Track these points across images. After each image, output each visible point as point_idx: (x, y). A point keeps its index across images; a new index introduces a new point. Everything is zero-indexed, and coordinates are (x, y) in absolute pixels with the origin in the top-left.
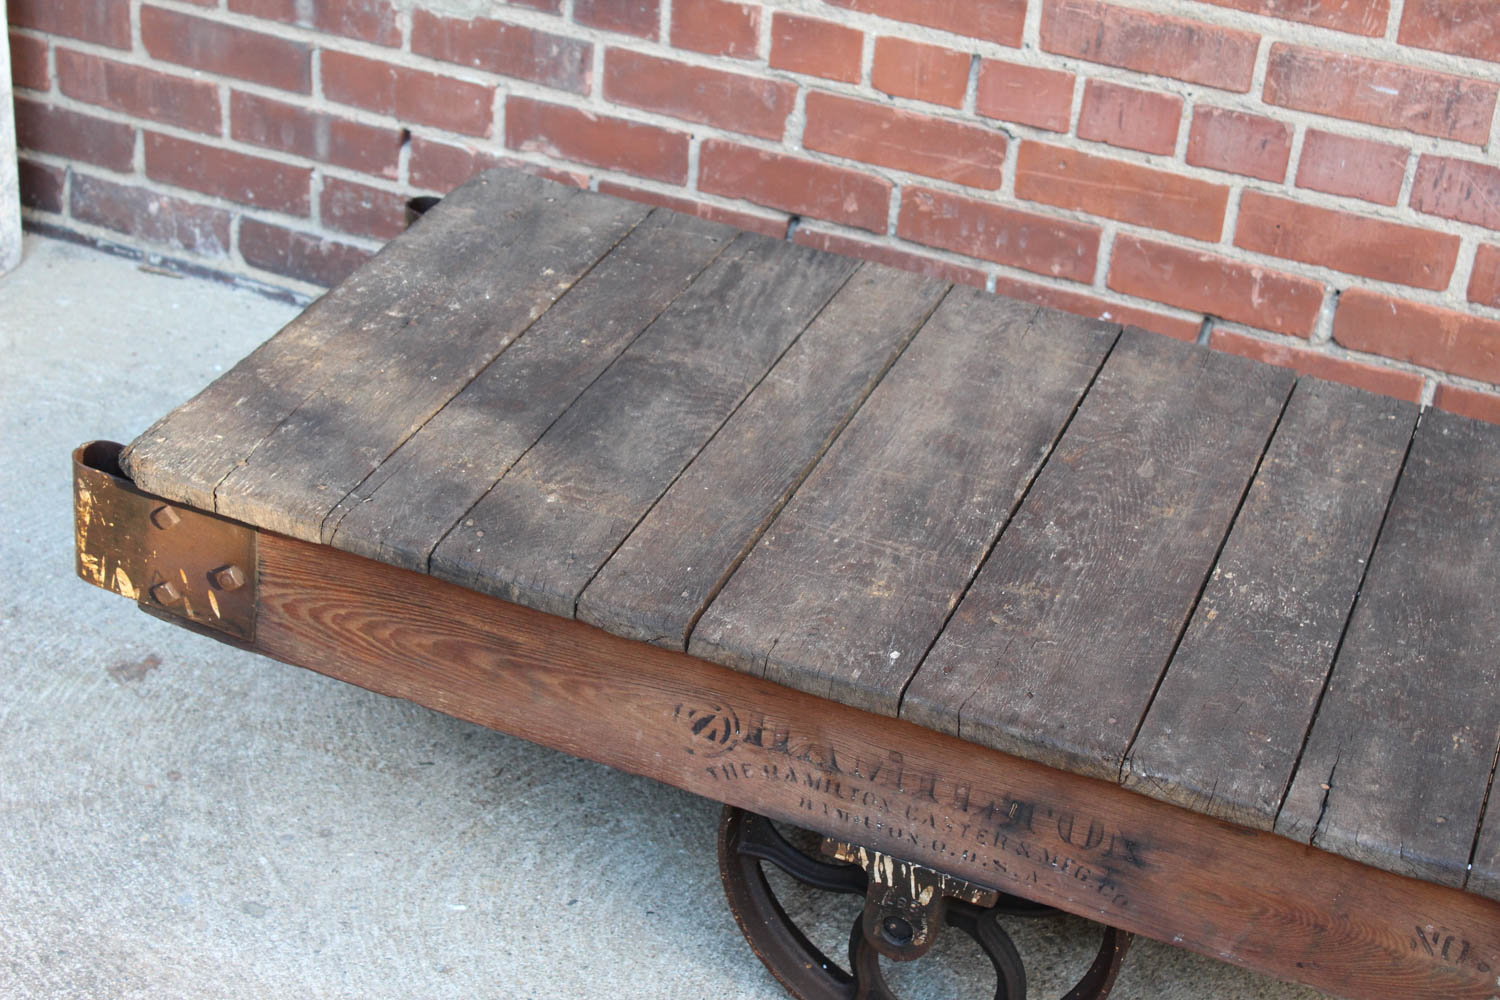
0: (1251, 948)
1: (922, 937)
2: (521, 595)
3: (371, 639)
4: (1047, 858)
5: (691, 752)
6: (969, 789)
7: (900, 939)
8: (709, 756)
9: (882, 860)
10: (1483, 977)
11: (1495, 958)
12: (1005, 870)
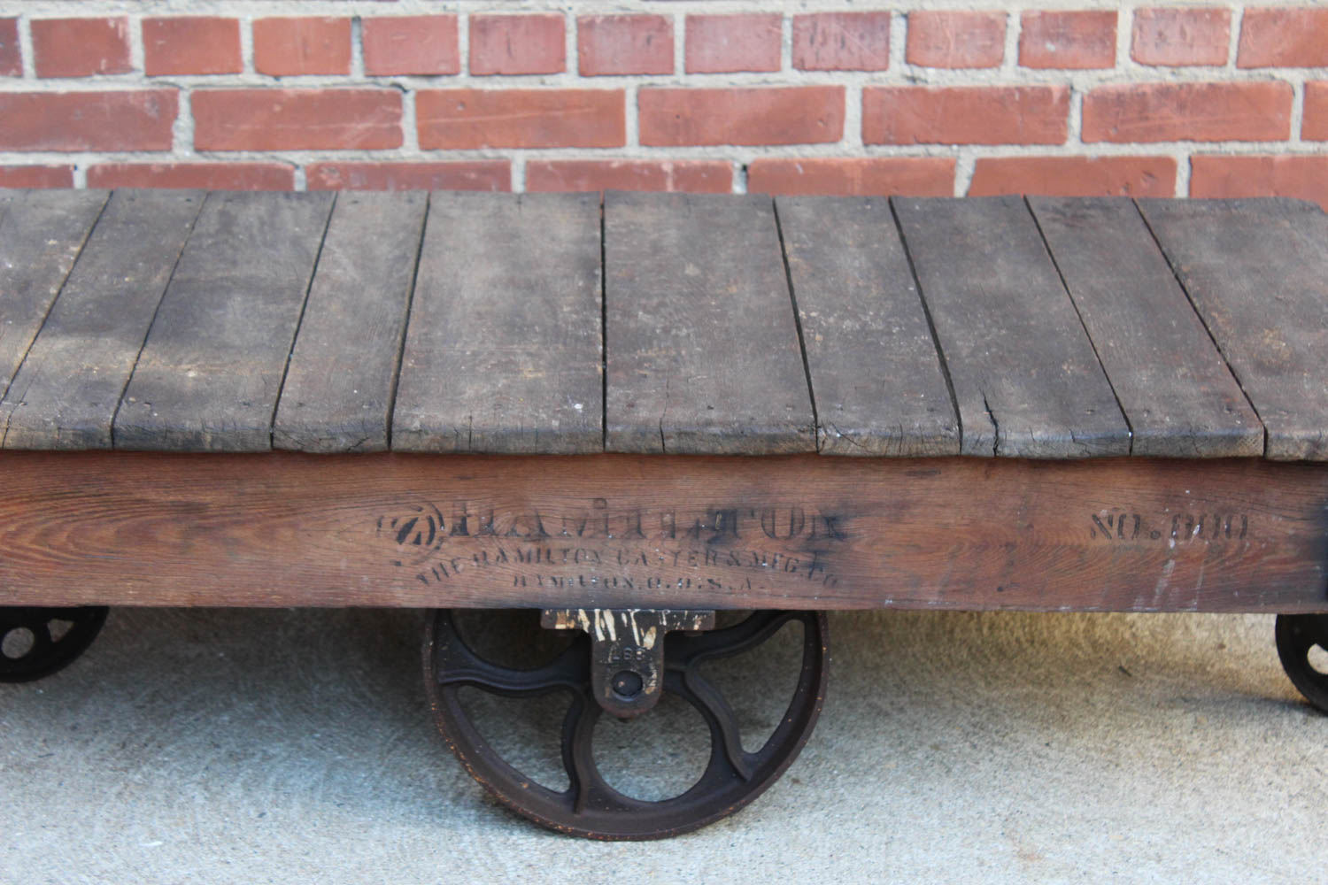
0: (955, 587)
1: (653, 684)
2: (214, 440)
3: (48, 550)
4: (757, 559)
5: (398, 564)
6: (673, 514)
7: (630, 696)
8: (417, 563)
9: (602, 616)
10: (1157, 544)
11: (1163, 523)
12: (720, 586)
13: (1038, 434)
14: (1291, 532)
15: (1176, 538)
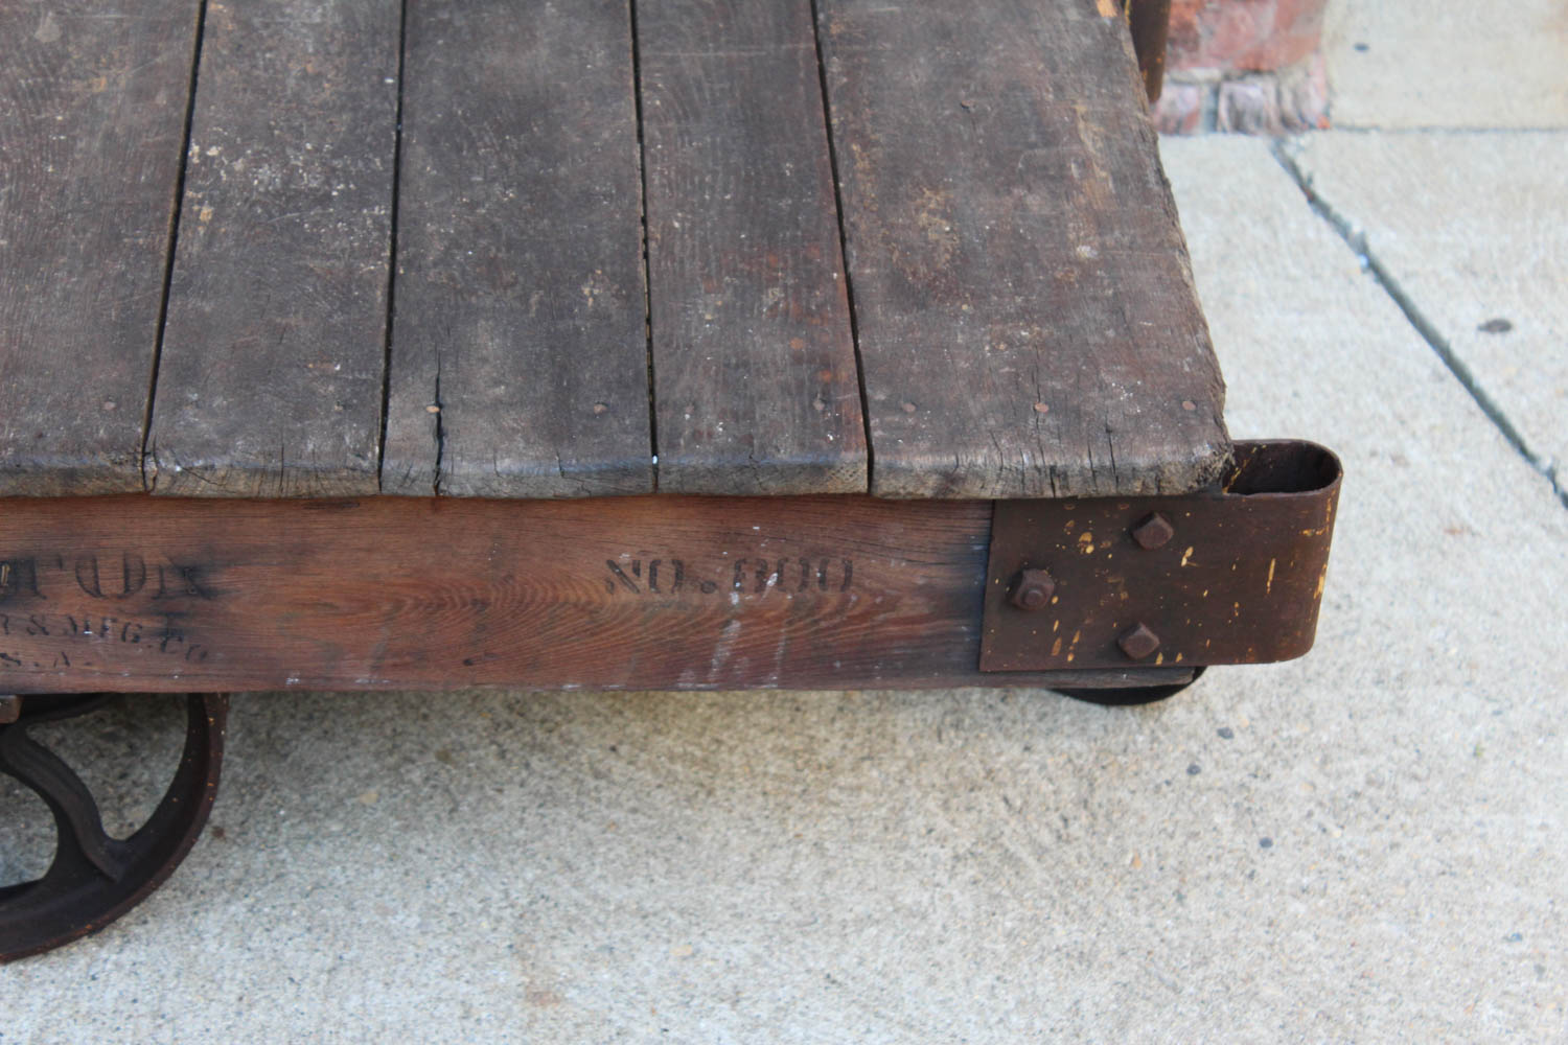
0: (397, 660)
4: (75, 628)
10: (713, 599)
11: (720, 571)
12: (19, 662)
13: (505, 464)
14: (921, 582)
15: (740, 590)
